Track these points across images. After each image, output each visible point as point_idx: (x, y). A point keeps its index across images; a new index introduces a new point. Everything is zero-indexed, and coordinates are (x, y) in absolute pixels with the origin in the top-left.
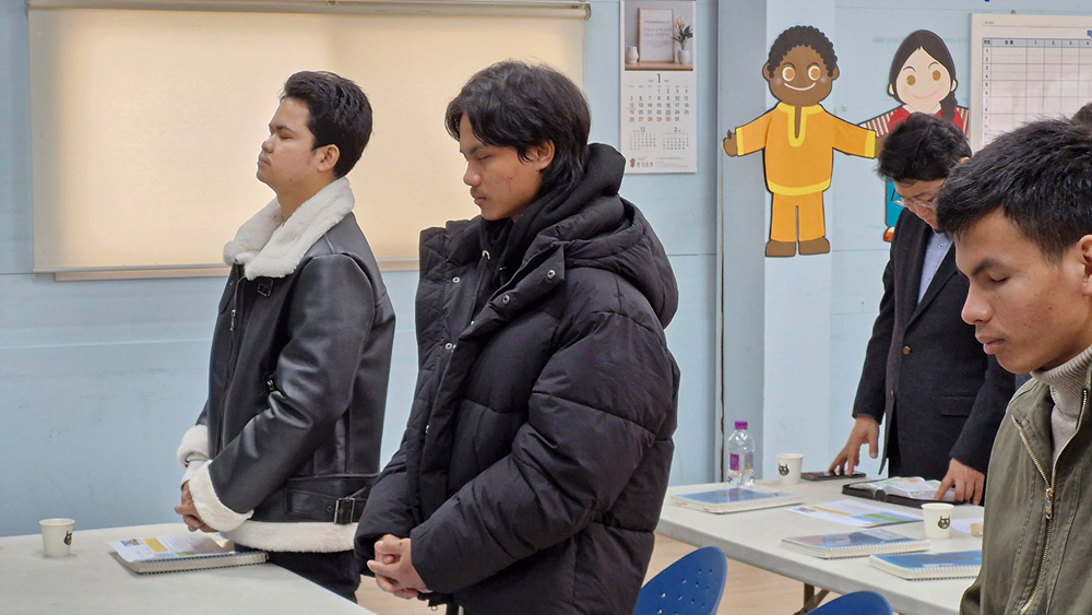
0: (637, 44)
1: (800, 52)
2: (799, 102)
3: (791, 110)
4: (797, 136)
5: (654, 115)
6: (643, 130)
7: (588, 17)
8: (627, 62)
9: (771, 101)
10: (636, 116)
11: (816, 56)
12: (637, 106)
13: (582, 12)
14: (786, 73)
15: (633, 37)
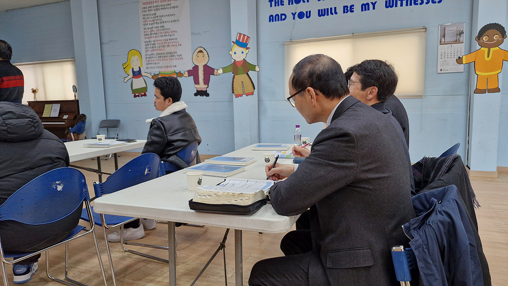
0: (444, 36)
1: (490, 32)
2: (489, 47)
3: (486, 50)
4: (488, 57)
5: (449, 57)
6: (445, 61)
7: (426, 31)
8: (440, 42)
9: (478, 47)
10: (443, 57)
11: (498, 32)
12: (443, 55)
13: (424, 30)
14: (485, 38)
15: (443, 35)
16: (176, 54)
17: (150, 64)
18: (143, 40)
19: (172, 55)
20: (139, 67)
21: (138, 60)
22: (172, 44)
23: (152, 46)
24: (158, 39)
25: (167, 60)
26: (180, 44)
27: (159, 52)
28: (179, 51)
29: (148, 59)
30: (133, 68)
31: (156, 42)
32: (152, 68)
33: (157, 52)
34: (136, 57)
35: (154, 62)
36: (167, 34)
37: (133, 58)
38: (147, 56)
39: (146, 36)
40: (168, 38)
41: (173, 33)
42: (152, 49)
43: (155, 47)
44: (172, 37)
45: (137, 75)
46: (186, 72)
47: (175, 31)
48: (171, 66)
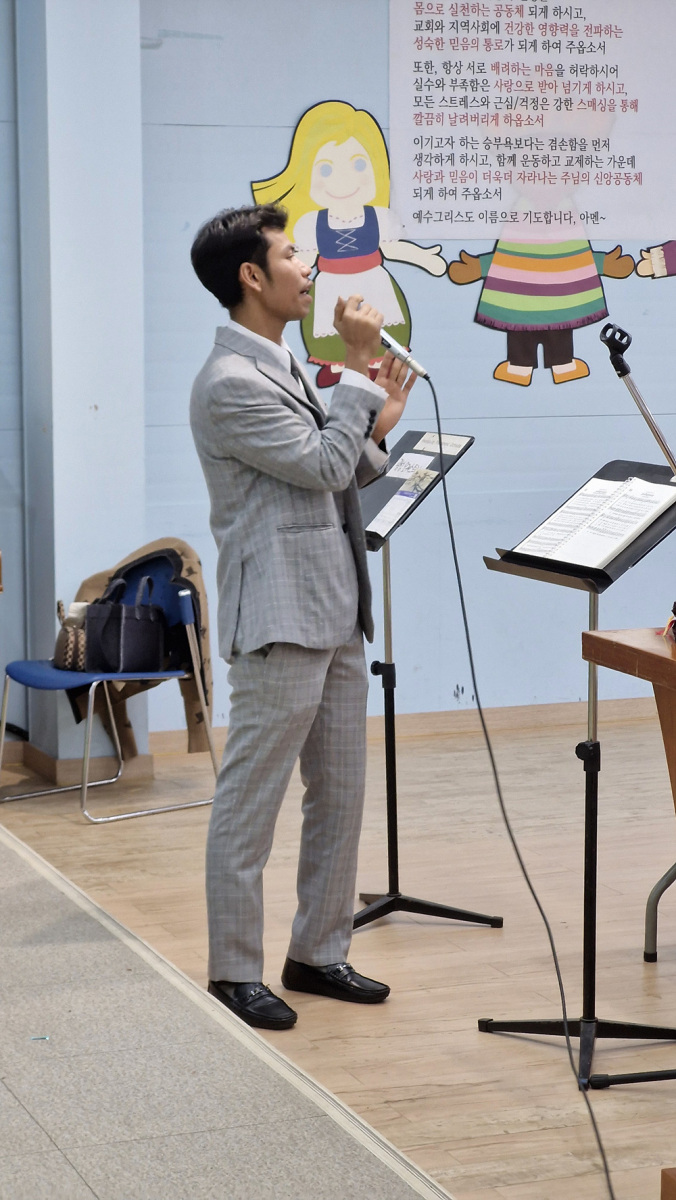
16: (603, 154)
17: (443, 193)
18: (405, 52)
19: (581, 153)
20: (370, 212)
21: (360, 166)
22: (587, 97)
23: (460, 93)
24: (505, 56)
25: (549, 179)
26: (630, 98)
27: (504, 131)
28: (625, 134)
29: (425, 167)
30: (323, 215)
31: (492, 77)
32: (449, 216)
33: (493, 131)
34: (352, 146)
35: (471, 184)
36: (564, 38)
37: (327, 152)
38: (426, 150)
39: (426, 34)
40: (568, 58)
41: (596, 40)
42: (461, 110)
43: (485, 102)
44: (588, 59)
45: (348, 254)
46: (657, 255)
47: (609, 30)
48: (568, 217)
